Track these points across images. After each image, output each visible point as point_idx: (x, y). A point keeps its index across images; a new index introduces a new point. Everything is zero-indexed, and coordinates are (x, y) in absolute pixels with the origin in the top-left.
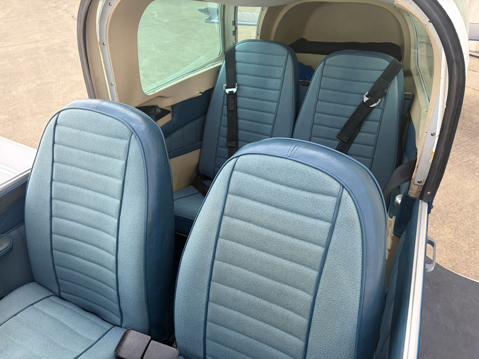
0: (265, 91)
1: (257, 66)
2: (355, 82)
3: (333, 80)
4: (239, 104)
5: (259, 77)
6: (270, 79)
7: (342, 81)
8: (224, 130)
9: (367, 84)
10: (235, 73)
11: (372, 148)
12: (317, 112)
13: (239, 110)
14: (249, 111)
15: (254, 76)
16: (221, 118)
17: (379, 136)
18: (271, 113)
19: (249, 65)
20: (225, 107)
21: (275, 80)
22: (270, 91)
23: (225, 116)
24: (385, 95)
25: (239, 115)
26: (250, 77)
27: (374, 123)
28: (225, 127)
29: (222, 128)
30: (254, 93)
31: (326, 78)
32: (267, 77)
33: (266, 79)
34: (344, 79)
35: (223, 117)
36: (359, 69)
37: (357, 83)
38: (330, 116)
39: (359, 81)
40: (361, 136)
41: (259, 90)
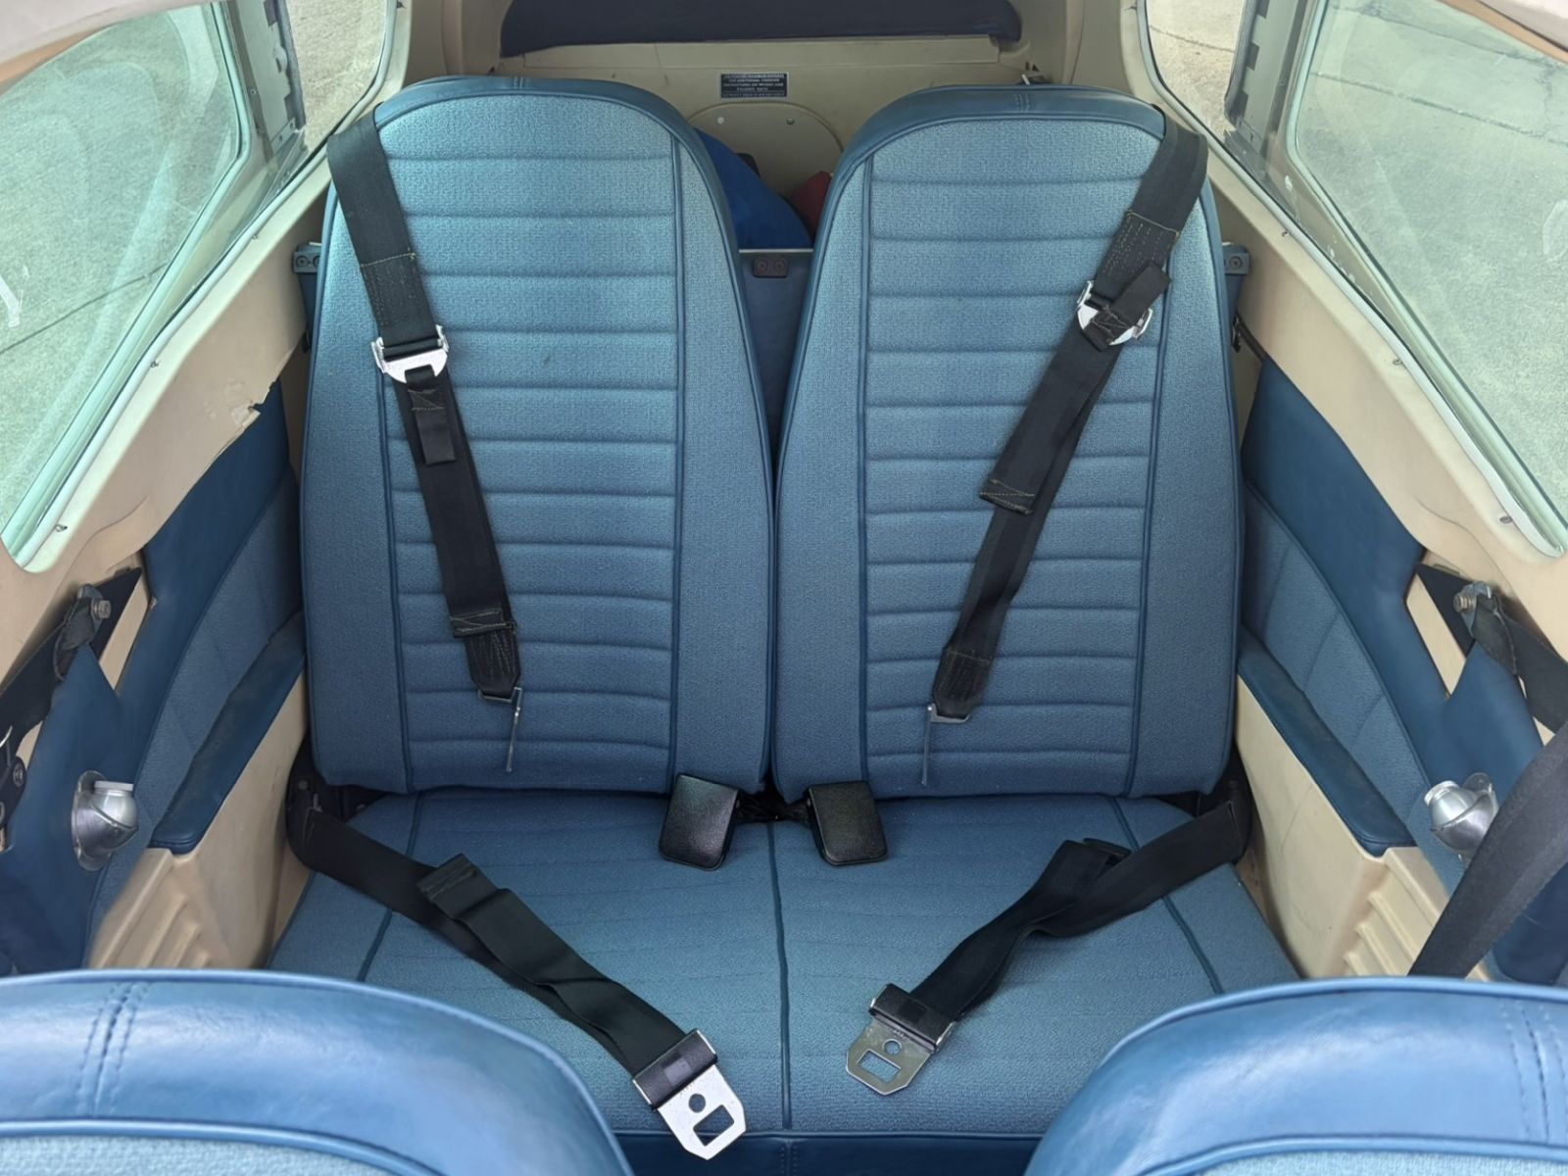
0: (598, 339)
1: (529, 224)
2: (1024, 246)
3: (925, 248)
4: (473, 422)
5: (554, 276)
6: (615, 283)
7: (966, 247)
8: (420, 559)
9: (1079, 244)
10: (415, 275)
11: (1135, 515)
12: (874, 405)
13: (480, 450)
14: (537, 447)
15: (525, 274)
16: (389, 506)
17: (1160, 462)
18: (657, 440)
19: (484, 222)
20: (400, 449)
21: (641, 284)
22: (626, 340)
23: (405, 490)
24: (1163, 285)
25: (486, 474)
26: (503, 282)
27: (1131, 407)
28: (418, 541)
29: (403, 550)
30: (547, 360)
31: (889, 245)
32: (596, 275)
33: (591, 283)
34: (970, 239)
35: (399, 498)
36: (1031, 182)
37: (1034, 244)
38: (936, 412)
39: (1040, 239)
40: (1084, 472)
41: (569, 339)
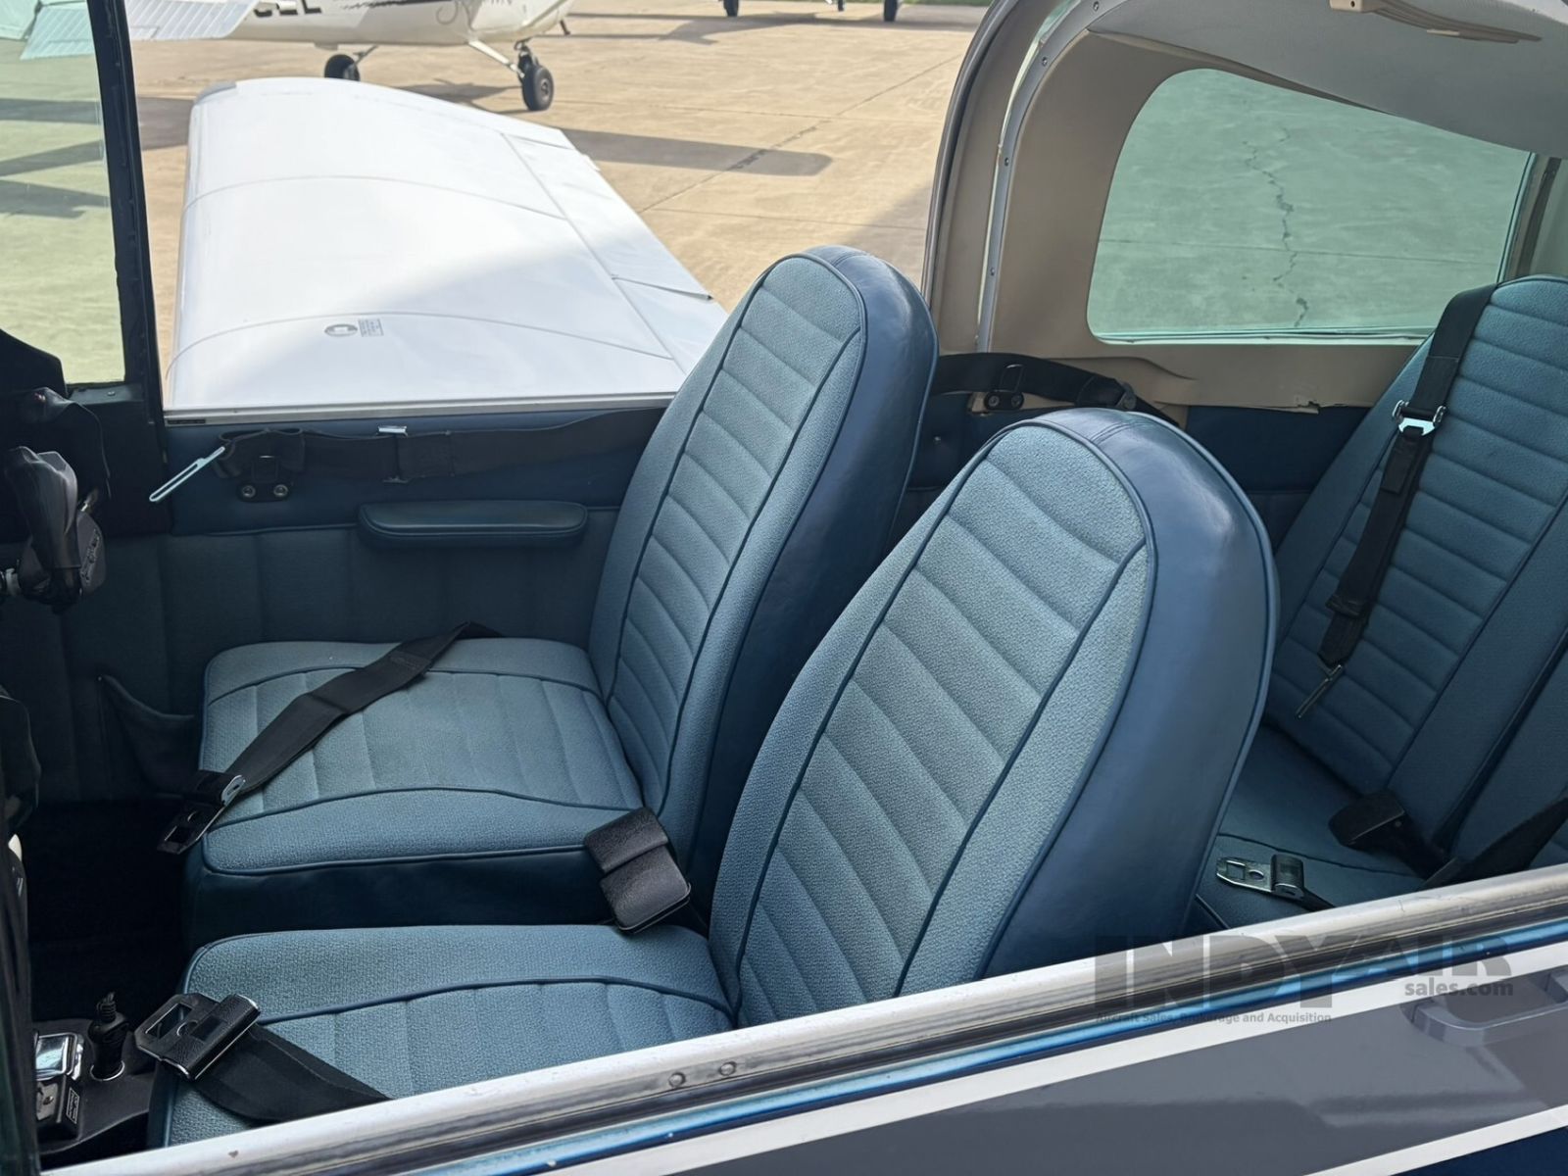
0: (1530, 454)
1: (1537, 364)
4: (1428, 478)
8: (1346, 552)
10: (1455, 373)
13: (1420, 498)
14: (1452, 511)
15: (1515, 395)
16: (1352, 510)
18: (1521, 537)
20: (1379, 475)
22: (1550, 461)
23: (1366, 505)
25: (1414, 516)
28: (1352, 541)
29: (1342, 541)
30: (1491, 455)
32: (1555, 411)
33: (1550, 415)
35: (1360, 508)
41: (1513, 446)
